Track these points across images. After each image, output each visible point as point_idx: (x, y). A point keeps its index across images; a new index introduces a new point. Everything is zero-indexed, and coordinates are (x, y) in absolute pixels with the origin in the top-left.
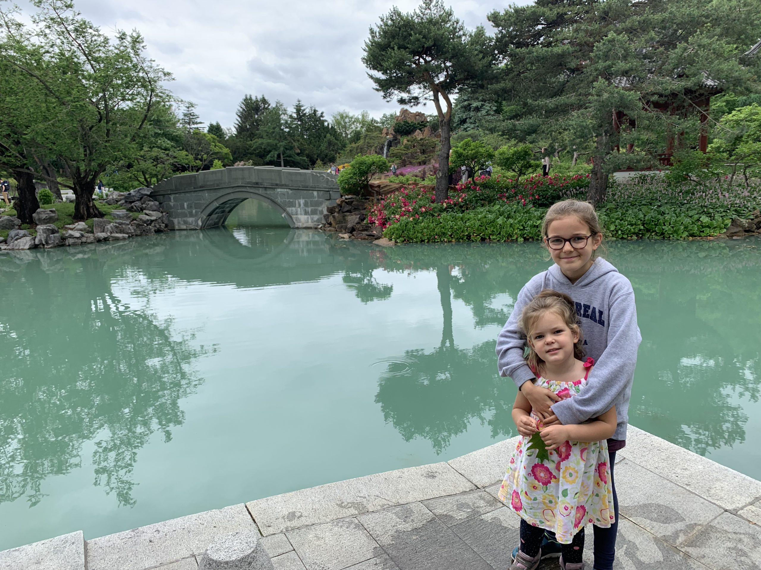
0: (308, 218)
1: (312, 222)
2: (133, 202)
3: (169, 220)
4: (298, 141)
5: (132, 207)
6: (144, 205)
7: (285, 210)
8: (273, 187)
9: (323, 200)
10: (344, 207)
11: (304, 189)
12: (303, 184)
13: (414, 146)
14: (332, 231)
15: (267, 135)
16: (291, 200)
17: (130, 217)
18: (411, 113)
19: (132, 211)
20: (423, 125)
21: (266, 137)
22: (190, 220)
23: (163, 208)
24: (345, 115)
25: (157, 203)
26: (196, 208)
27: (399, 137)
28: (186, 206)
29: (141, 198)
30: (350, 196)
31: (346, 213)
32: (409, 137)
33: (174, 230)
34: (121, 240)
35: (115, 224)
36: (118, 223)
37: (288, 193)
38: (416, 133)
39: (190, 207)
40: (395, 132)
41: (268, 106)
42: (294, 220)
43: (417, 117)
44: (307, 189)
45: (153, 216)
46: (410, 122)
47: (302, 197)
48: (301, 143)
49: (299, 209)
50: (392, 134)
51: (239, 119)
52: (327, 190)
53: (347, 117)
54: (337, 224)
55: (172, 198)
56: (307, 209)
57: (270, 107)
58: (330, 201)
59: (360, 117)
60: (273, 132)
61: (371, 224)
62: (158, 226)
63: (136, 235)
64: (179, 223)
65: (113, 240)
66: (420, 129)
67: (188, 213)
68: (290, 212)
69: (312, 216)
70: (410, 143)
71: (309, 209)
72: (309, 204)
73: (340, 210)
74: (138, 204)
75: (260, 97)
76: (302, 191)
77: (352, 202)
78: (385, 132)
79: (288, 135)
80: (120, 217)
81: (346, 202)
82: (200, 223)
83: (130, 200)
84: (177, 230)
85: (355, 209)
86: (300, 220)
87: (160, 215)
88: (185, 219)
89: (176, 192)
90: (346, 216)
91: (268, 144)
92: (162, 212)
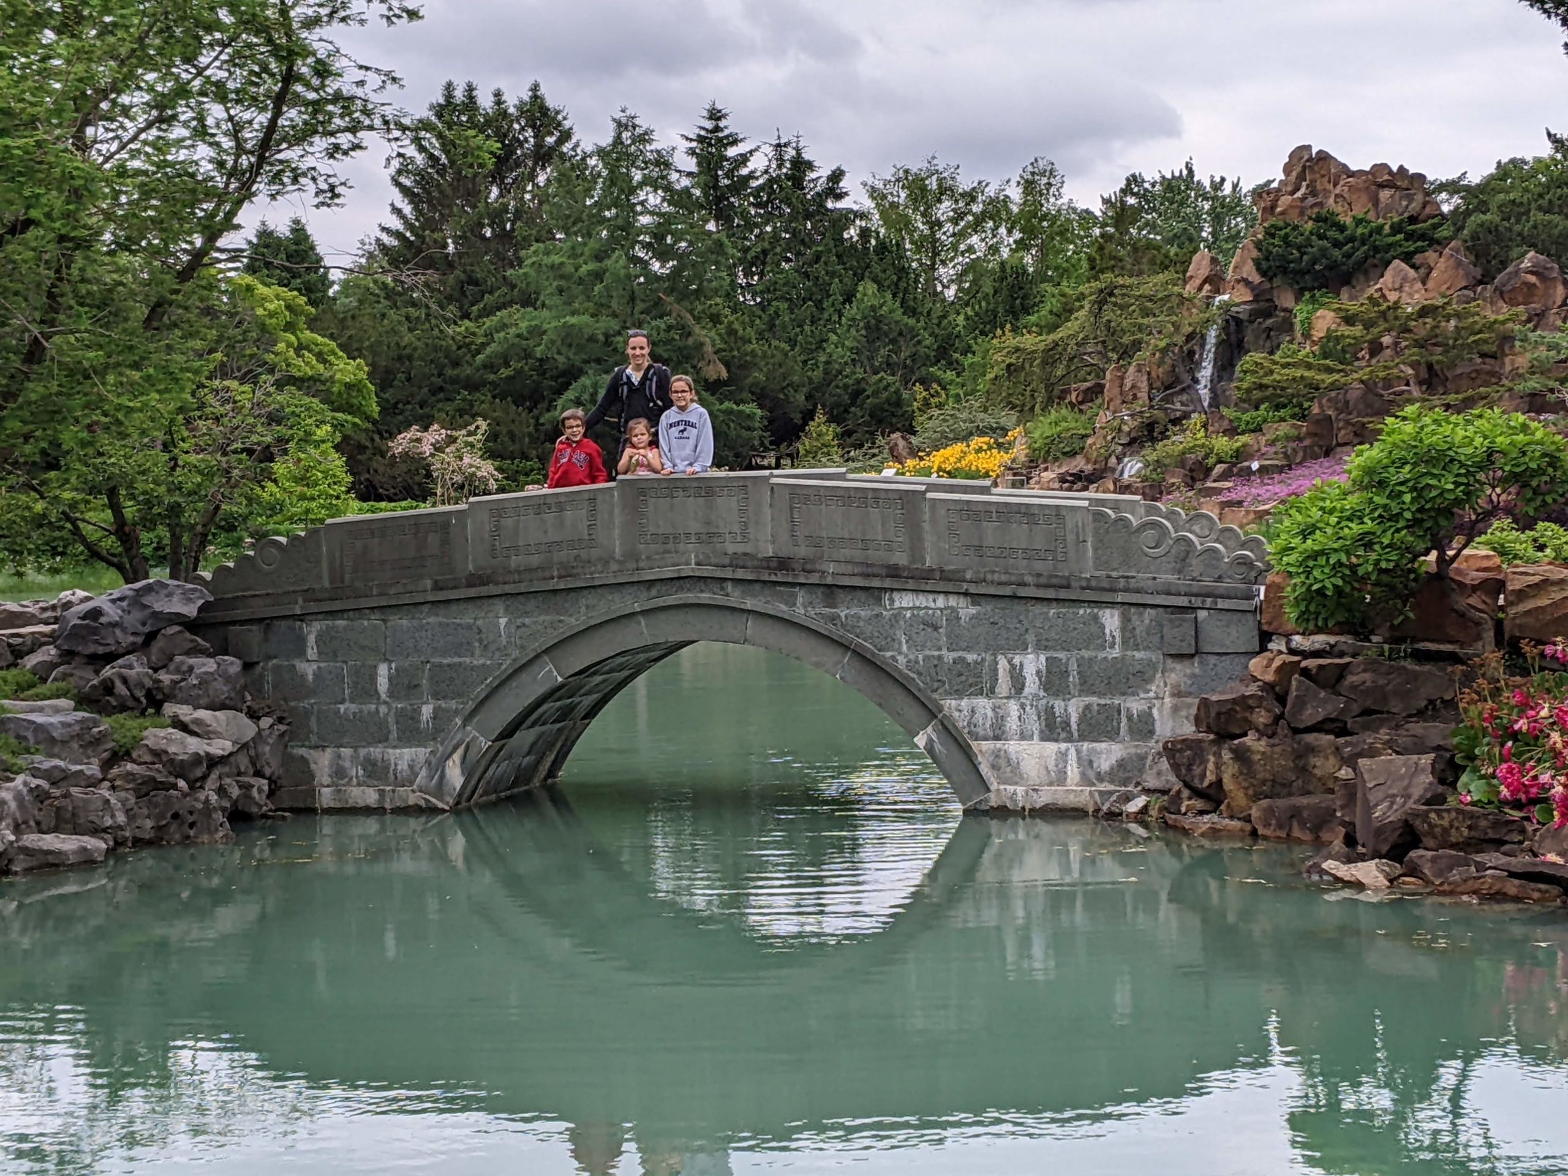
0: (1063, 756)
1: (1085, 780)
2: (110, 658)
3: (288, 759)
4: (715, 319)
5: (108, 688)
6: (165, 677)
7: (932, 713)
8: (876, 583)
9: (1155, 656)
10: (1301, 702)
11: (1050, 594)
12: (1039, 566)
13: (1376, 349)
14: (1230, 835)
15: (561, 291)
16: (971, 657)
17: (98, 741)
18: (1352, 174)
19: (106, 710)
20: (1423, 237)
21: (557, 300)
22: (403, 757)
23: (258, 692)
24: (933, 184)
25: (233, 665)
26: (436, 696)
27: (1286, 299)
28: (383, 683)
29: (151, 637)
30: (1320, 640)
31: (1310, 738)
32: (1348, 301)
33: (311, 811)
34: (72, 867)
35: (35, 782)
36: (46, 775)
37: (953, 615)
38: (1389, 277)
39: (405, 686)
40: (1263, 273)
41: (561, 141)
42: (984, 769)
43: (1385, 195)
44: (1063, 594)
45: (219, 735)
46: (1348, 220)
47: (1030, 638)
48: (732, 332)
49: (1013, 707)
50: (1246, 282)
51: (407, 209)
52: (1183, 601)
53: (945, 190)
54: (1256, 798)
55: (311, 639)
56: (1058, 705)
57: (566, 148)
58: (1195, 667)
59: (1015, 194)
60: (598, 276)
61: (1517, 805)
62: (235, 792)
63: (138, 843)
64: (339, 773)
65: (28, 871)
66: (1407, 258)
67: (391, 720)
68: (961, 721)
69: (1086, 746)
70: (1358, 330)
71: (1073, 708)
72: (1073, 678)
73: (1278, 718)
74: (136, 668)
75: (515, 96)
76: (1038, 609)
77: (1343, 670)
78: (1204, 272)
79: (671, 291)
80: (53, 740)
81: (1305, 672)
82: (455, 776)
83: (92, 649)
84: (329, 811)
85: (1367, 712)
86: (1016, 768)
87: (248, 729)
88: (376, 752)
89: (337, 606)
90: (1312, 750)
91: (569, 337)
92: (253, 715)
